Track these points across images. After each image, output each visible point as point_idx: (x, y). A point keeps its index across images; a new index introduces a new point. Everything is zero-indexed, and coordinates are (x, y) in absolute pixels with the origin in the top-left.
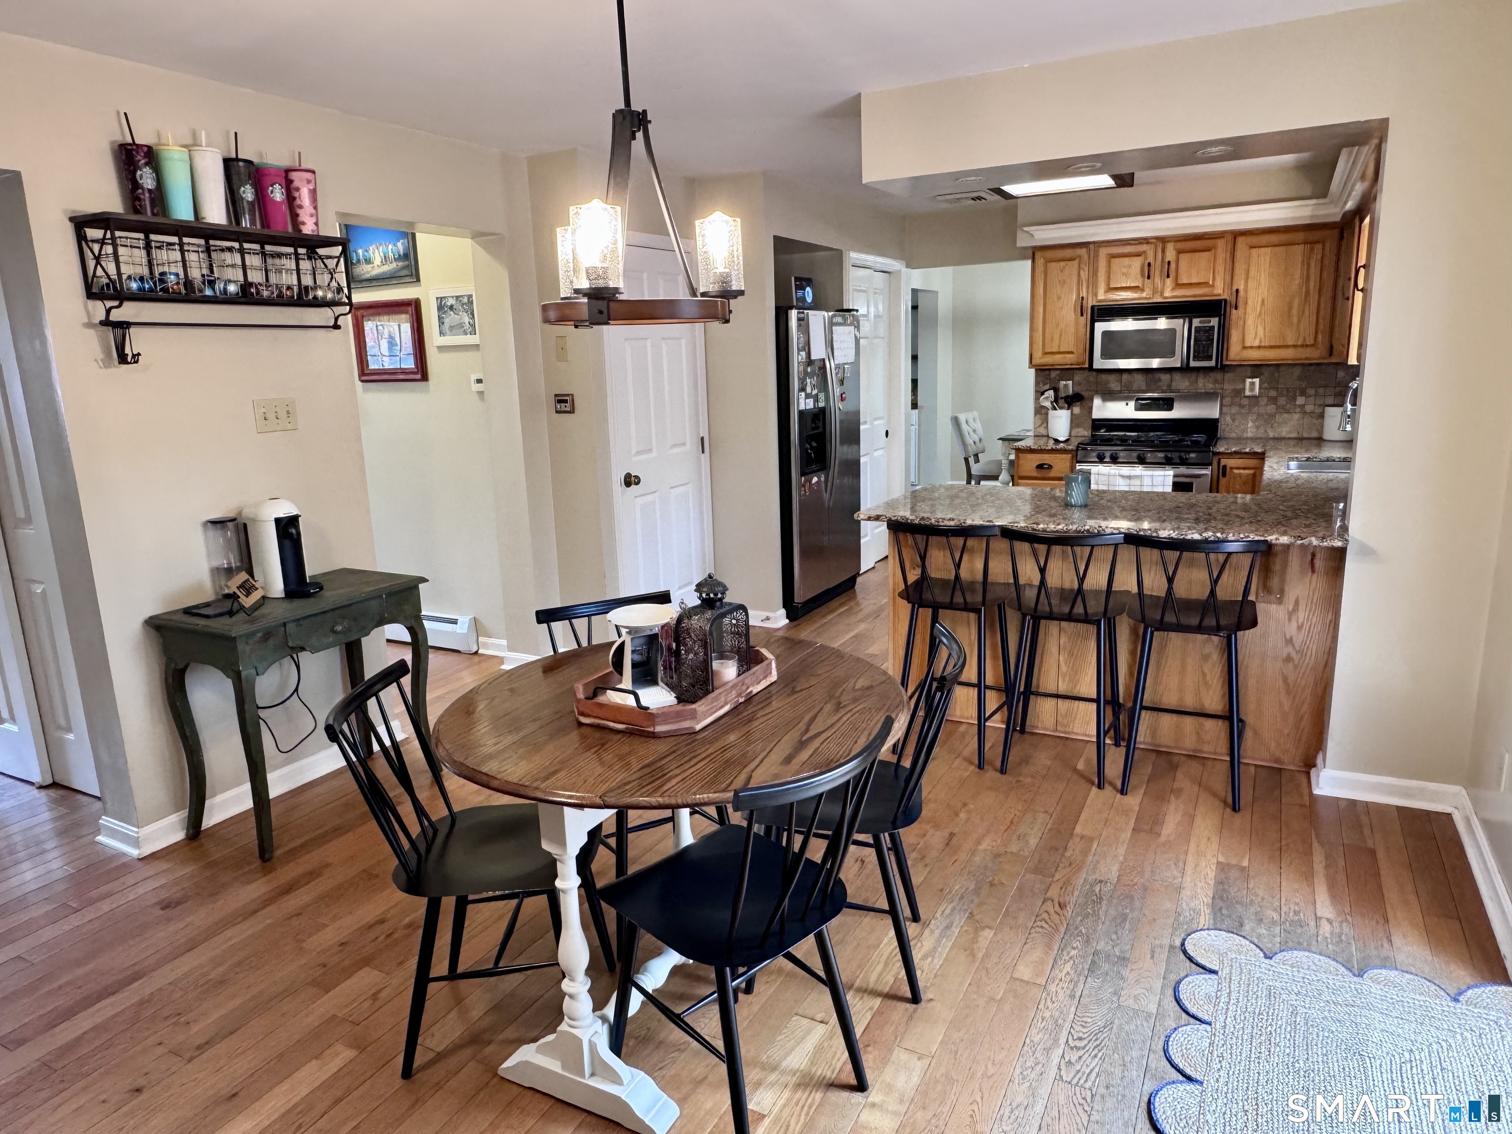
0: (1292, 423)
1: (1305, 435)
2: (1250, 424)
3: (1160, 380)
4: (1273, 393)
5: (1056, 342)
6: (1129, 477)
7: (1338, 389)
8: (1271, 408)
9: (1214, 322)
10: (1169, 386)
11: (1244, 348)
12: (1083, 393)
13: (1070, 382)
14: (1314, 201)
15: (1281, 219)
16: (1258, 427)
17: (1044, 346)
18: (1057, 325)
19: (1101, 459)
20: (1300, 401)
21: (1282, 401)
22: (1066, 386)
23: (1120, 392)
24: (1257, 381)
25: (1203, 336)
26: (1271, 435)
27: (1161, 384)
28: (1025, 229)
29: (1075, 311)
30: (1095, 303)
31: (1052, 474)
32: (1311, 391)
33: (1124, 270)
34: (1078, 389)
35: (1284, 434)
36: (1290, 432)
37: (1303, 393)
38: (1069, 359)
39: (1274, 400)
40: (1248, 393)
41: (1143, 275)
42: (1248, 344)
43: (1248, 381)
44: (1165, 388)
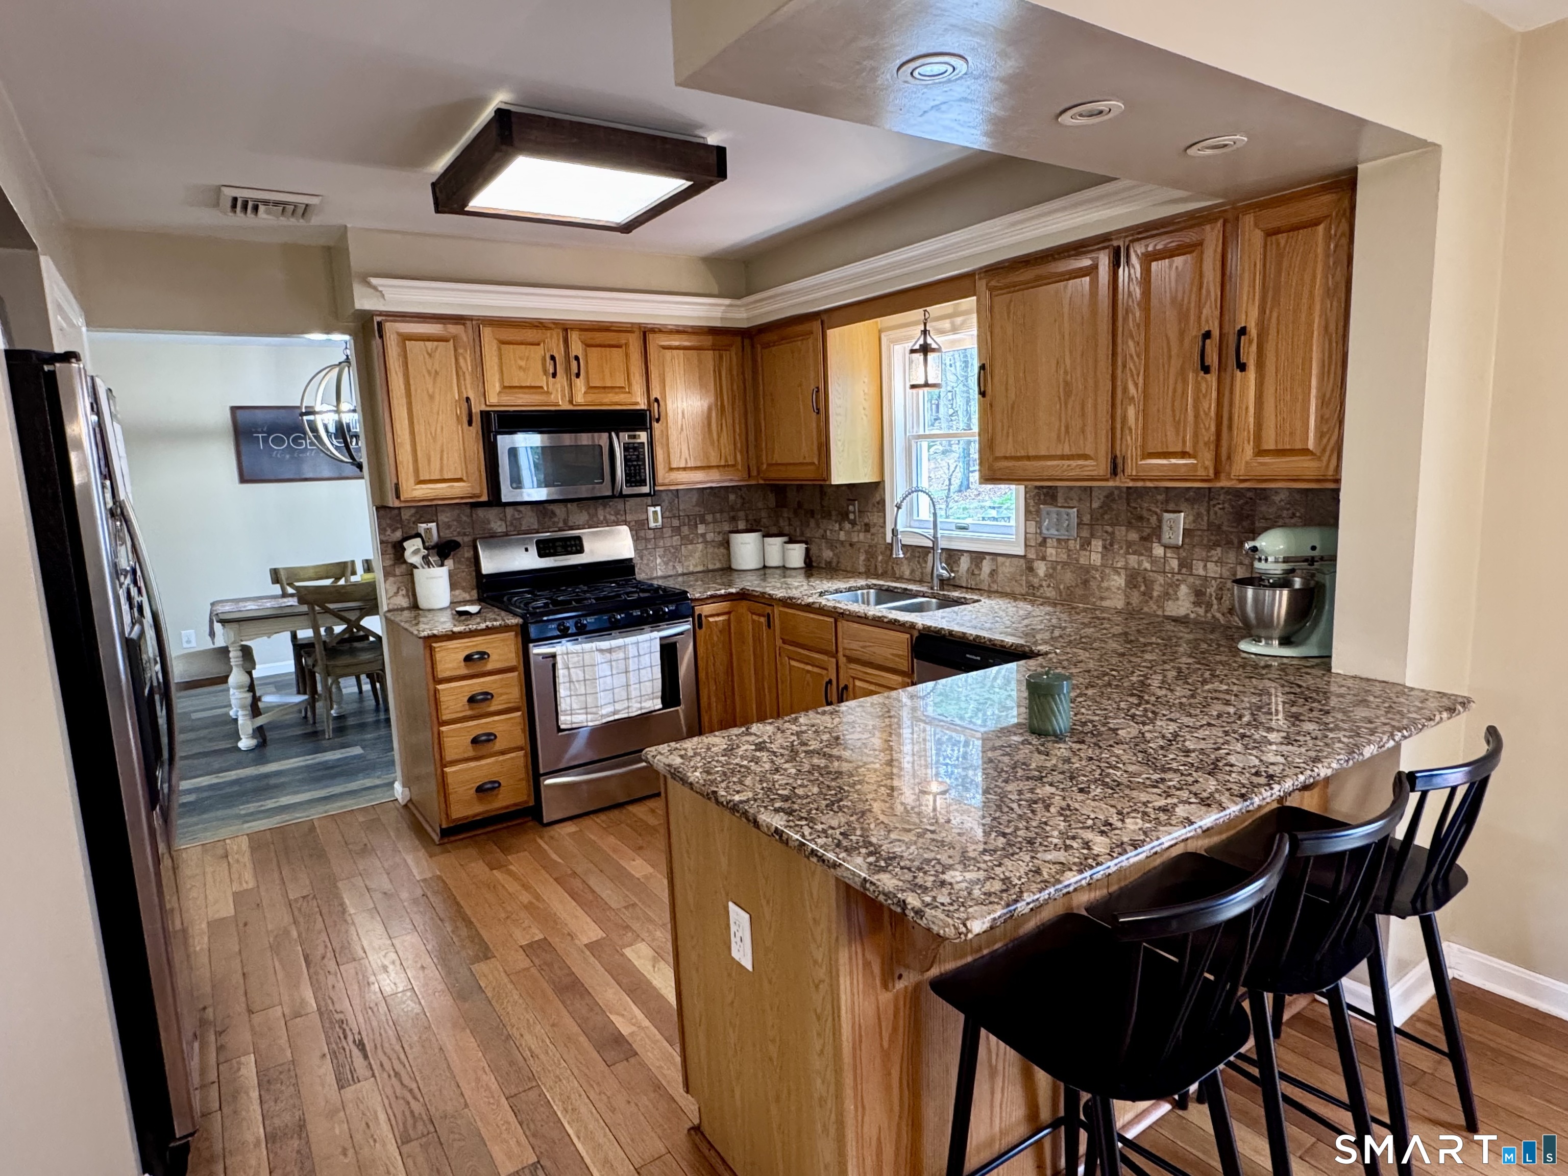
0: (697, 555)
1: (711, 567)
2: (659, 561)
3: (553, 514)
4: (676, 523)
5: (436, 464)
6: (610, 651)
7: (732, 514)
8: (676, 540)
9: (643, 437)
10: (565, 522)
11: (671, 469)
12: (459, 539)
13: (433, 525)
14: (727, 301)
15: (699, 318)
16: (666, 564)
17: (416, 471)
18: (435, 439)
19: (564, 634)
20: (701, 529)
21: (685, 530)
22: (428, 530)
23: (506, 534)
24: (658, 509)
25: (633, 455)
26: (680, 571)
27: (556, 519)
28: (374, 281)
29: (458, 418)
30: (484, 408)
31: (490, 666)
32: (709, 518)
33: (522, 363)
34: (448, 535)
35: (691, 569)
36: (696, 566)
37: (703, 521)
38: (458, 490)
39: (677, 530)
40: (652, 525)
41: (545, 372)
42: (674, 465)
43: (651, 509)
44: (561, 525)
